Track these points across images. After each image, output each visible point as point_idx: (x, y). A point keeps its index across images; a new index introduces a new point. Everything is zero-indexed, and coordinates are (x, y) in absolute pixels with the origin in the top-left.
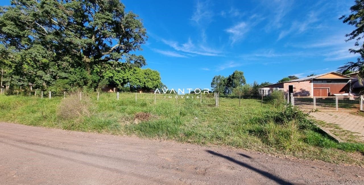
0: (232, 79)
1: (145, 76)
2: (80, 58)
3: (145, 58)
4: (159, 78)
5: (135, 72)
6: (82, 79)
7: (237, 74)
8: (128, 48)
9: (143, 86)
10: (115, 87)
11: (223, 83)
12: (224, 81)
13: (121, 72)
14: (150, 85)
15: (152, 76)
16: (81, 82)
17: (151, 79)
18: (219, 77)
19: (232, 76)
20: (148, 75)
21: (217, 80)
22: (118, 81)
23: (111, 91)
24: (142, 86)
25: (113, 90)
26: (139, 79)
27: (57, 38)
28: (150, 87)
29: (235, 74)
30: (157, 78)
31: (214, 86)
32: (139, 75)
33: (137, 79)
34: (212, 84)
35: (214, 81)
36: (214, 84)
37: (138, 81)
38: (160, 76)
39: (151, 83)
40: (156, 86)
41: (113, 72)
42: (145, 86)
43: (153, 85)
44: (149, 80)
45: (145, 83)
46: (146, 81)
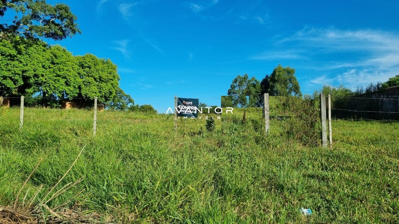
1: (81, 71)
4: (114, 77)
5: (56, 61)
7: (281, 73)
9: (76, 95)
13: (17, 60)
14: (92, 92)
15: (97, 70)
17: (95, 79)
19: (271, 76)
20: (87, 69)
21: (241, 84)
22: (10, 81)
26: (65, 78)
28: (93, 96)
29: (277, 73)
30: (110, 76)
32: (65, 68)
33: (60, 76)
36: (234, 93)
37: (63, 81)
38: (117, 73)
39: (94, 88)
42: (80, 94)
43: (100, 92)
44: (91, 79)
45: (80, 88)
46: (84, 82)
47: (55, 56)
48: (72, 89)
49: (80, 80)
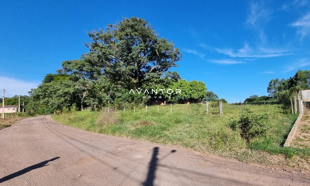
0: (295, 81)
1: (191, 88)
2: (129, 81)
3: (178, 74)
4: (204, 89)
5: (182, 85)
6: (130, 96)
7: (302, 75)
8: (165, 67)
9: (190, 98)
10: (165, 100)
11: (283, 86)
12: (284, 84)
13: (169, 87)
14: (195, 96)
15: (197, 87)
16: (130, 100)
17: (196, 91)
18: (277, 81)
19: (295, 77)
20: (193, 87)
21: (274, 84)
23: (162, 104)
24: (188, 98)
25: (164, 103)
26: (185, 91)
27: (112, 69)
28: (196, 98)
29: (299, 75)
30: (202, 89)
31: (272, 91)
32: (185, 88)
33: (183, 91)
34: (268, 89)
35: (270, 86)
36: (271, 89)
37: (184, 93)
38: (205, 87)
39: (196, 94)
40: (202, 96)
41: (162, 88)
42: (191, 97)
43: (198, 96)
44: (195, 91)
45: (191, 95)
46: (192, 92)
47: (181, 84)
48: (187, 95)
49: (191, 91)
